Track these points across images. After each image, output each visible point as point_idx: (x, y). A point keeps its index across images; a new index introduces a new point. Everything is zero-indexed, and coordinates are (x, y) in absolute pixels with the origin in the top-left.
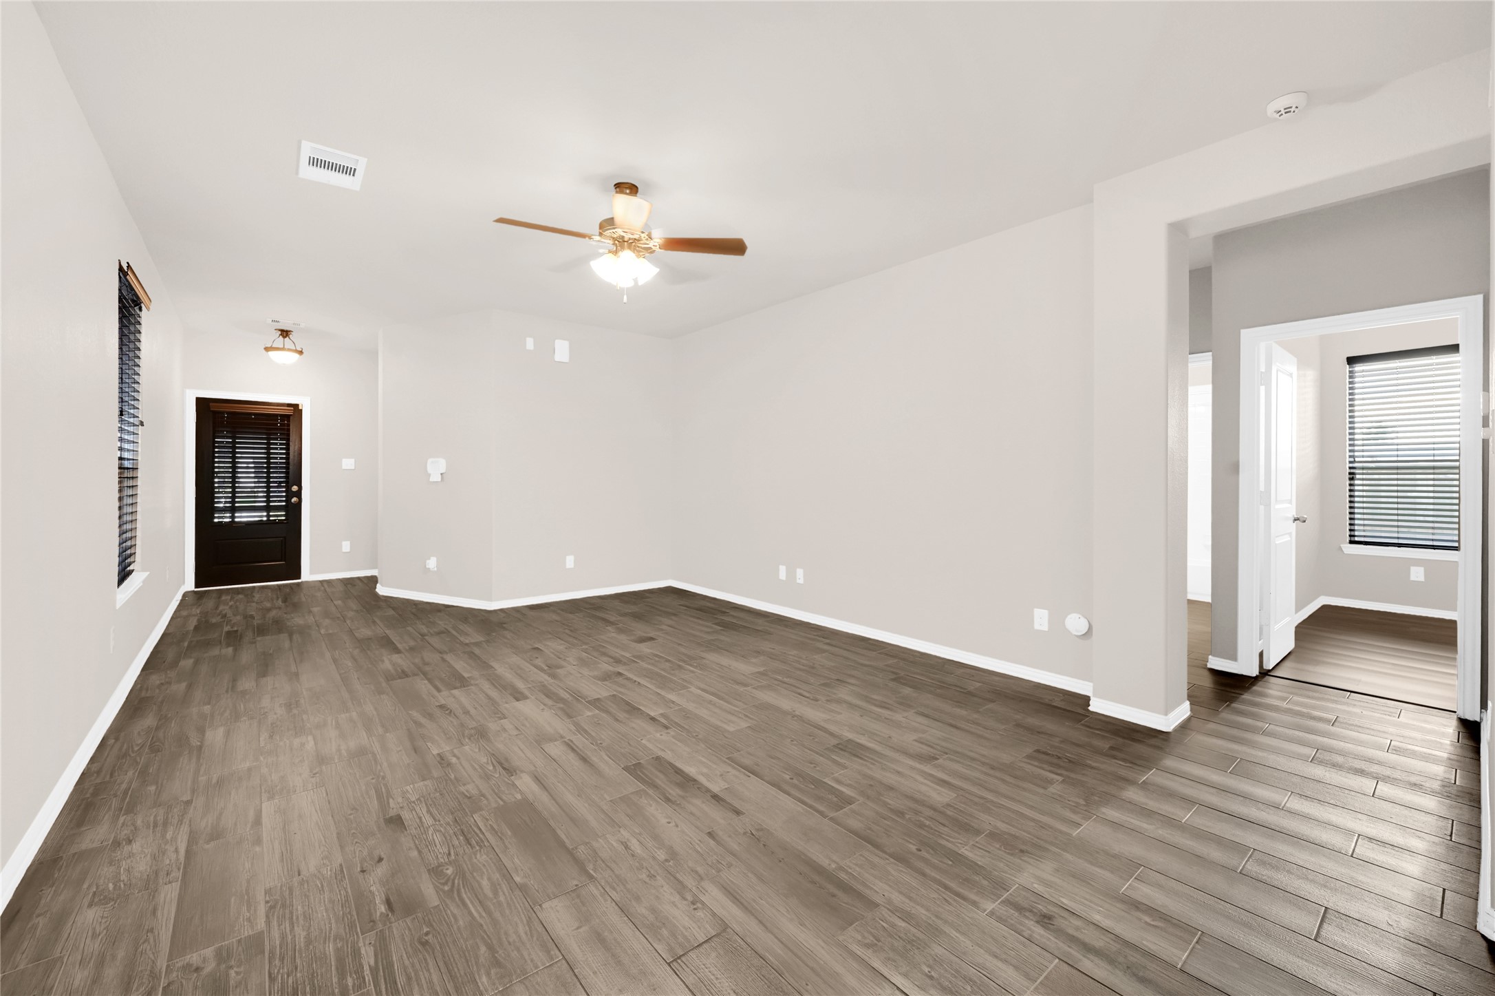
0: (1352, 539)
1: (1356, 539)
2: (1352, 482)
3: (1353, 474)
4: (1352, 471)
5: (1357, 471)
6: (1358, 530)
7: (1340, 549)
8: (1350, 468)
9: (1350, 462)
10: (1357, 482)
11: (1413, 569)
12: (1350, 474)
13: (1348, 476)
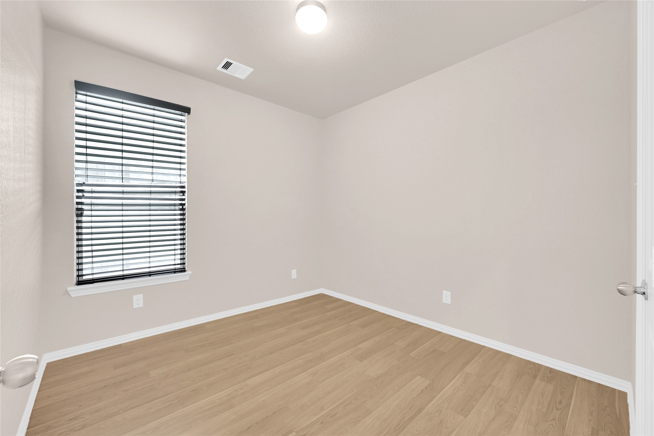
0: (80, 279)
1: (85, 278)
2: (80, 219)
3: (82, 209)
4: (80, 206)
5: (84, 207)
6: (86, 269)
7: (67, 292)
8: (78, 203)
9: (78, 197)
10: (84, 219)
11: (135, 297)
12: (78, 209)
13: (74, 212)
